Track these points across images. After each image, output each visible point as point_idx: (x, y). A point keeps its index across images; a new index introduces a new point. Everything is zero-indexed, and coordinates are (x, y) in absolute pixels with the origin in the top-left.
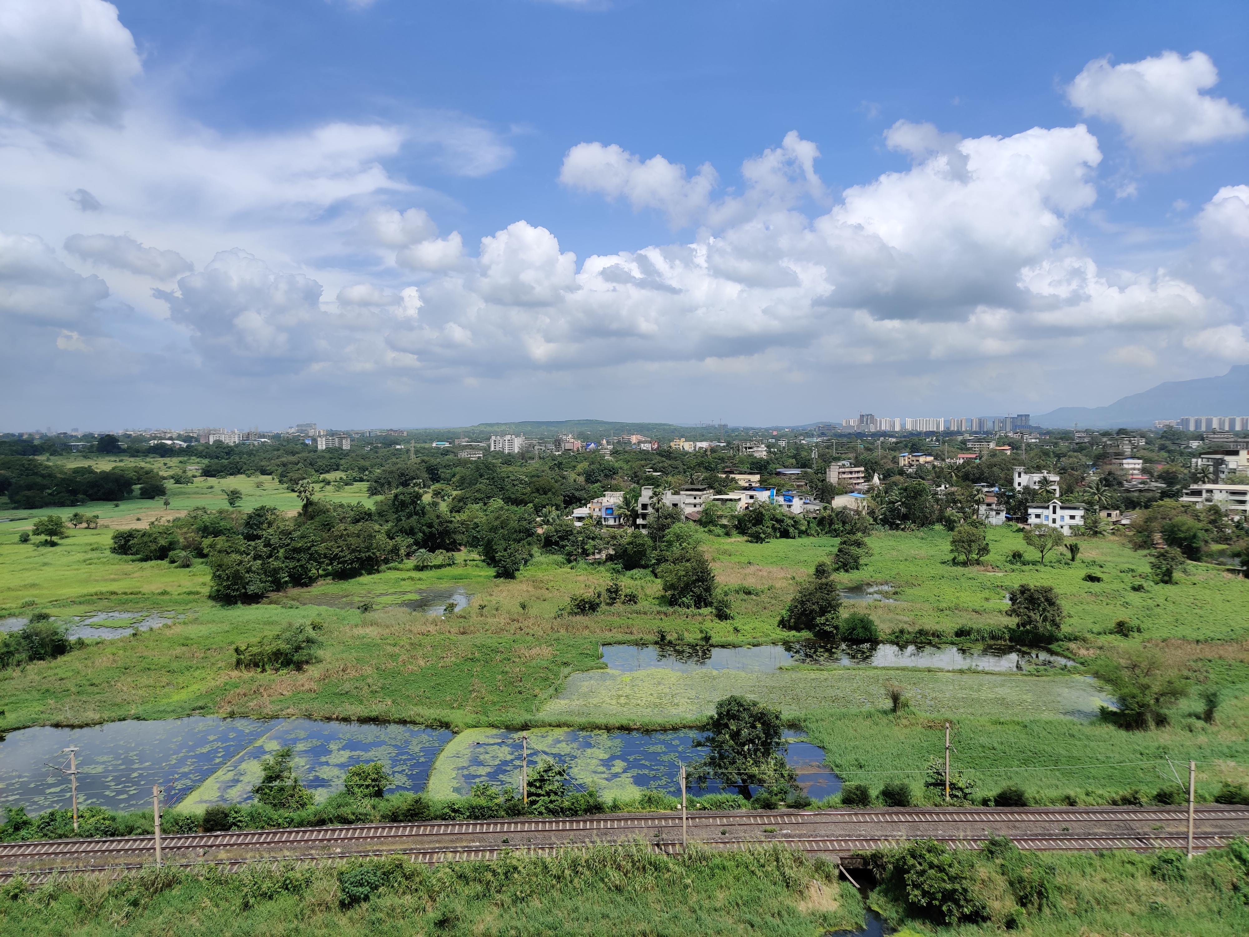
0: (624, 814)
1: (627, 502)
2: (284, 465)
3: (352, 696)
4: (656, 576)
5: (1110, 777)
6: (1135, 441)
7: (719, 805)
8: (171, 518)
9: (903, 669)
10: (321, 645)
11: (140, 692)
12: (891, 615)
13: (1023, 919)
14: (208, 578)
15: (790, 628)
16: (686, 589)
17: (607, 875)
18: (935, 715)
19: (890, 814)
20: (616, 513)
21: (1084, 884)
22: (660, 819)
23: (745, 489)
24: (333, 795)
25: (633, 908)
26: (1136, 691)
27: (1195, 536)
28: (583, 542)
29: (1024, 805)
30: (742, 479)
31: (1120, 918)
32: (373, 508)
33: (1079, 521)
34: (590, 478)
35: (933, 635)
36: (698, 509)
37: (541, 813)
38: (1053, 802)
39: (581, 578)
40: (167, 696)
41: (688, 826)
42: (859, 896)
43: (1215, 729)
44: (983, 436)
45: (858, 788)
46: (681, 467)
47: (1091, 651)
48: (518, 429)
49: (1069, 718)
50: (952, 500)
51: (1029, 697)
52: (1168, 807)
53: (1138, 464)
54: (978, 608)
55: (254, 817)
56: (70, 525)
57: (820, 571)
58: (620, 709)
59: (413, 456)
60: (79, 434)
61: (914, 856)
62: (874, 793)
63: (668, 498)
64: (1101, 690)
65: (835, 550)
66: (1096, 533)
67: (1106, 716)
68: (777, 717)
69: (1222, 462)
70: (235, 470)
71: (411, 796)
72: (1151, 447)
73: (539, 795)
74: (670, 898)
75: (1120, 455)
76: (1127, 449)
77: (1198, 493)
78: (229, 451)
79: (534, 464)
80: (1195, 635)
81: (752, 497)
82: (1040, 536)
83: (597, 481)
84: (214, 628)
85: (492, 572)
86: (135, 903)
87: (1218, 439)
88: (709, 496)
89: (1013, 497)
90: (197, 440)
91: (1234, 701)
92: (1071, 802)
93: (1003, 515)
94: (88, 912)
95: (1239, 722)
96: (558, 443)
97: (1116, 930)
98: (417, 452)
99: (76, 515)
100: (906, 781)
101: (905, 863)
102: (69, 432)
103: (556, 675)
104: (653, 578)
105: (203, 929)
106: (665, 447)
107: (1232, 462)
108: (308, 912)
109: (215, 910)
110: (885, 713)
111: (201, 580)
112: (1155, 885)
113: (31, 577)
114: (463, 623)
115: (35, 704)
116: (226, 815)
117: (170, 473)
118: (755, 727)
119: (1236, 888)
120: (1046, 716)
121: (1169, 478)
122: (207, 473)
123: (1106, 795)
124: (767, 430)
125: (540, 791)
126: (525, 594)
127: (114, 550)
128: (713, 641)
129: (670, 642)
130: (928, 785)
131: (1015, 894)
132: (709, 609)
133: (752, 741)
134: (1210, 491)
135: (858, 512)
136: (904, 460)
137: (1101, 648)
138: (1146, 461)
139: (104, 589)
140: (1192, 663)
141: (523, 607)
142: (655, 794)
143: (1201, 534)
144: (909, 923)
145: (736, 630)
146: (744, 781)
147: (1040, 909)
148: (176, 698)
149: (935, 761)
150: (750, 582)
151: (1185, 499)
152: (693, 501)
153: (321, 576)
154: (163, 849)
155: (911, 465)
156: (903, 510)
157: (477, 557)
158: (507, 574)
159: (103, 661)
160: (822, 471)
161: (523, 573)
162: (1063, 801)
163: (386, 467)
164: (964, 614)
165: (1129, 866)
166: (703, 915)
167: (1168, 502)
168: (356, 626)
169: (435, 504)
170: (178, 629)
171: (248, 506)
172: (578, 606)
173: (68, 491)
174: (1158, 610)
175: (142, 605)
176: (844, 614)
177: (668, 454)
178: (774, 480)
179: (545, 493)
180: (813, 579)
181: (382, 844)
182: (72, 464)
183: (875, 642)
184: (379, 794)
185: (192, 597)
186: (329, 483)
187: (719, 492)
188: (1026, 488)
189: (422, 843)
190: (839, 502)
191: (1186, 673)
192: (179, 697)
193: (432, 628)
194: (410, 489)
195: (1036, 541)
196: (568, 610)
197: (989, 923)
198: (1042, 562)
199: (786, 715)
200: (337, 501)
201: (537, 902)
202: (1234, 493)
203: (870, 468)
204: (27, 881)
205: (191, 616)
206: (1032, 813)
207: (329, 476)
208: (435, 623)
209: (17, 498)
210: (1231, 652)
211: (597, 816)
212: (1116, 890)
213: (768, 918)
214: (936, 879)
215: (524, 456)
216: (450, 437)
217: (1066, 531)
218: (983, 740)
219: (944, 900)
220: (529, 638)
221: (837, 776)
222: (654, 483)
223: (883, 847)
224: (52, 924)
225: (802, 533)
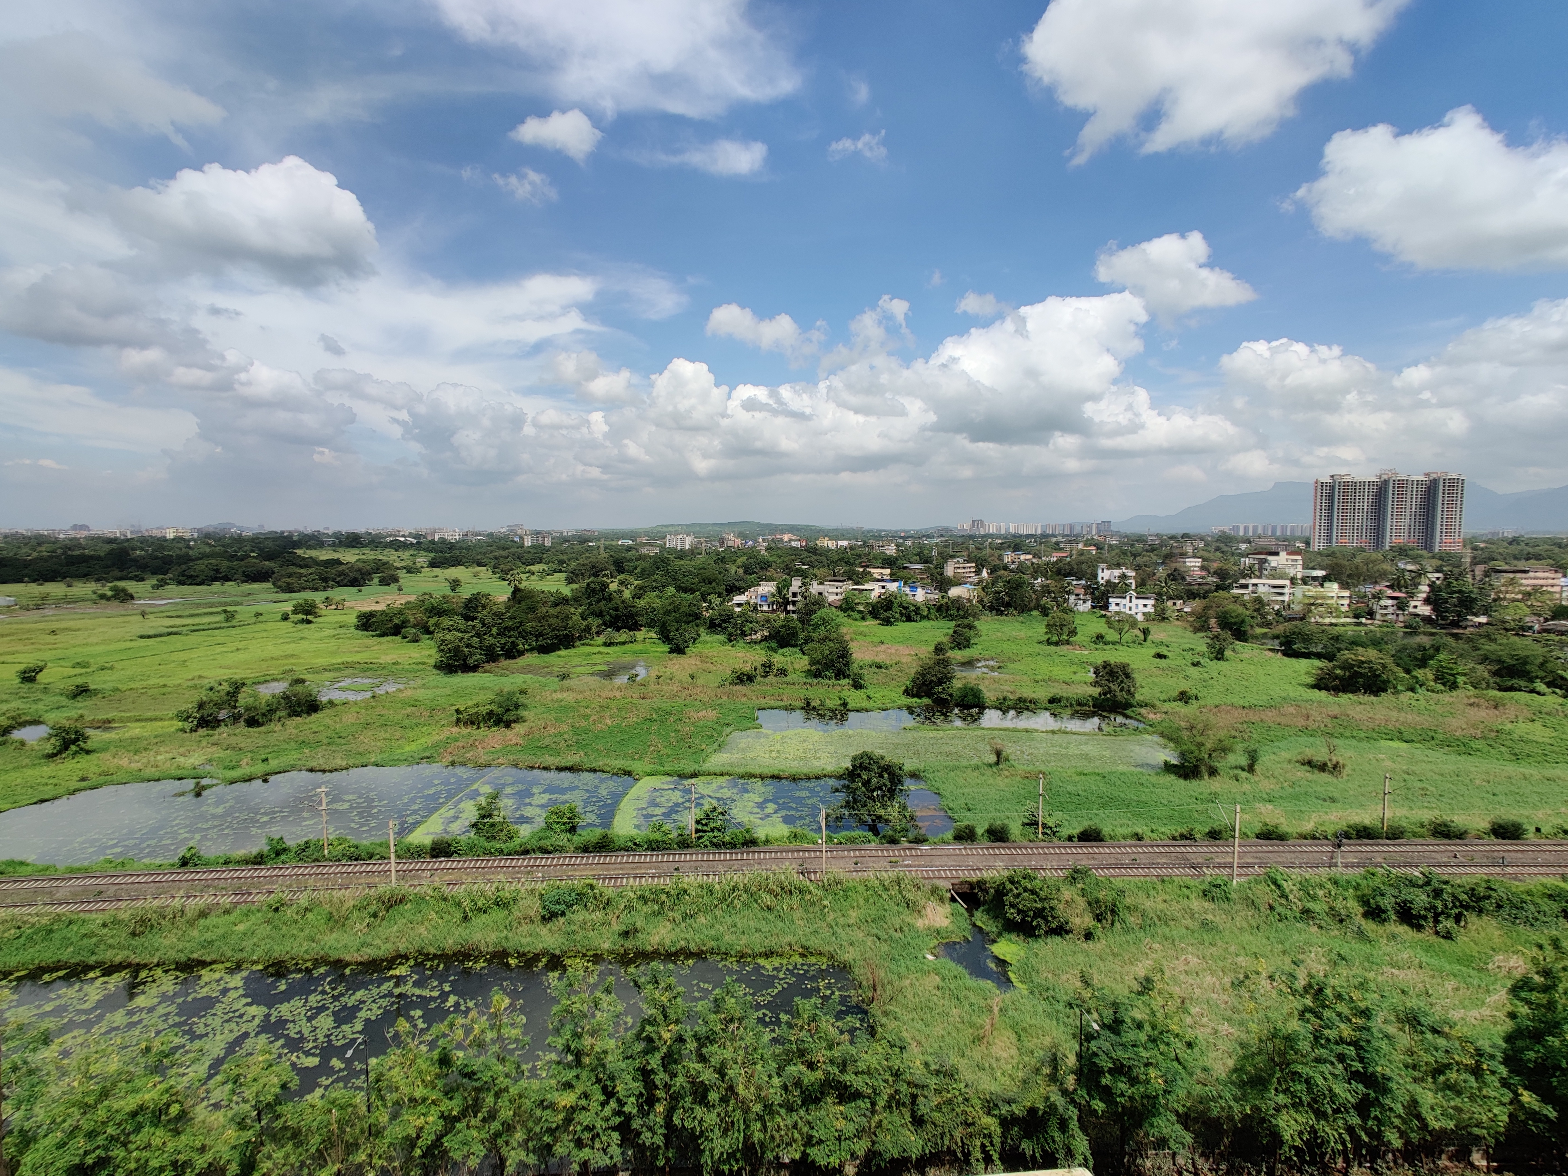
0: (775, 847)
1: (779, 590)
2: (496, 558)
3: (551, 749)
4: (804, 654)
5: (1171, 817)
6: (1196, 543)
7: (852, 841)
8: (403, 602)
9: (1005, 730)
10: (525, 706)
11: (379, 744)
12: (996, 685)
13: (1099, 932)
14: (433, 651)
15: (913, 696)
16: (829, 665)
17: (760, 897)
18: (1031, 767)
19: (993, 848)
20: (770, 600)
21: (1148, 904)
22: (804, 851)
23: (878, 580)
24: (535, 830)
25: (781, 924)
26: (1193, 748)
27: (1243, 621)
28: (742, 625)
29: (1102, 840)
30: (876, 572)
31: (1177, 932)
32: (569, 594)
33: (1150, 609)
34: (748, 570)
35: (1030, 702)
36: (839, 597)
37: (706, 846)
38: (1124, 838)
39: (740, 655)
40: (400, 747)
41: (827, 858)
42: (966, 914)
43: (1257, 779)
44: (1073, 539)
45: (967, 827)
46: (825, 562)
47: (1158, 715)
48: (688, 529)
49: (1139, 769)
50: (1046, 590)
51: (1107, 753)
52: (1218, 842)
53: (1198, 562)
54: (1067, 680)
55: (472, 848)
56: (322, 606)
57: (939, 649)
58: (772, 761)
59: (602, 552)
60: (330, 532)
61: (1012, 882)
62: (980, 831)
63: (815, 588)
64: (1165, 747)
65: (951, 632)
66: (1164, 619)
67: (1168, 768)
68: (900, 769)
69: (1266, 561)
70: (456, 562)
71: (599, 832)
72: (1209, 548)
73: (705, 831)
74: (812, 916)
75: (1184, 555)
76: (1190, 550)
77: (1245, 586)
78: (451, 546)
79: (701, 559)
80: (1241, 703)
81: (883, 587)
82: (1119, 621)
83: (754, 572)
84: (438, 692)
85: (666, 648)
86: (375, 915)
87: (1262, 542)
88: (849, 586)
89: (1097, 588)
90: (425, 537)
91: (1273, 757)
92: (1139, 837)
93: (1089, 604)
94: (337, 922)
95: (1276, 774)
96: (721, 541)
97: (1173, 941)
98: (606, 548)
99: (327, 598)
100: (1006, 822)
101: (1004, 888)
102: (322, 530)
103: (720, 733)
104: (801, 655)
105: (430, 936)
106: (812, 544)
107: (1273, 561)
108: (515, 924)
109: (440, 921)
110: (990, 765)
111: (428, 653)
112: (1206, 905)
113: (291, 648)
114: (644, 690)
115: (293, 752)
116: (450, 845)
117: (403, 564)
118: (882, 777)
119: (1272, 908)
120: (1121, 768)
121: (1222, 574)
122: (433, 564)
123: (1168, 832)
124: (896, 532)
125: (705, 828)
126: (694, 667)
127: (357, 627)
128: (849, 707)
129: (814, 708)
130: (1024, 825)
131: (1092, 912)
132: (847, 681)
133: (880, 788)
134: (1255, 585)
135: (970, 601)
136: (1008, 557)
137: (1166, 713)
138: (1204, 560)
139: (350, 660)
140: (1240, 726)
141: (692, 677)
142: (799, 830)
143: (1248, 619)
144: (1006, 935)
145: (869, 697)
146: (873, 821)
147: (1112, 924)
148: (407, 749)
149: (1030, 804)
150: (880, 659)
151: (1235, 591)
152: (835, 590)
153: (527, 650)
154: (397, 871)
155: (1013, 562)
156: (1007, 599)
157: (654, 636)
158: (678, 650)
159: (349, 718)
160: (941, 567)
161: (692, 650)
162: (1132, 837)
163: (581, 561)
164: (1056, 684)
165: (1184, 889)
166: (839, 931)
167: (1221, 593)
168: (555, 691)
169: (620, 592)
170: (409, 693)
171: (466, 593)
172: (738, 678)
173: (321, 579)
174: (1211, 682)
175: (379, 672)
176: (957, 684)
177: (814, 551)
178: (902, 573)
179: (710, 583)
180: (933, 656)
181: (575, 870)
182: (324, 555)
183: (982, 707)
184: (573, 830)
185: (420, 667)
186: (533, 574)
187: (857, 583)
188: (1108, 581)
189: (608, 870)
190: (954, 592)
191: (1234, 733)
192: (409, 748)
193: (618, 694)
194: (600, 579)
195: (1116, 624)
196: (730, 680)
197: (1071, 935)
198: (1119, 643)
199: (908, 767)
200: (539, 588)
201: (703, 919)
202: (1274, 587)
203: (980, 565)
204: (286, 896)
205: (419, 682)
206: (1108, 847)
207: (534, 568)
208: (619, 689)
209: (279, 583)
210: (1270, 716)
211: (752, 849)
212: (1175, 908)
213: (892, 931)
214: (1029, 900)
215: (693, 552)
216: (633, 536)
217: (1140, 617)
218: (1070, 788)
219: (1035, 917)
220: (697, 703)
221: (950, 818)
222: (803, 574)
223: (986, 875)
224: (307, 932)
225: (924, 617)
